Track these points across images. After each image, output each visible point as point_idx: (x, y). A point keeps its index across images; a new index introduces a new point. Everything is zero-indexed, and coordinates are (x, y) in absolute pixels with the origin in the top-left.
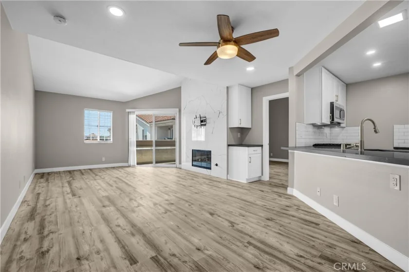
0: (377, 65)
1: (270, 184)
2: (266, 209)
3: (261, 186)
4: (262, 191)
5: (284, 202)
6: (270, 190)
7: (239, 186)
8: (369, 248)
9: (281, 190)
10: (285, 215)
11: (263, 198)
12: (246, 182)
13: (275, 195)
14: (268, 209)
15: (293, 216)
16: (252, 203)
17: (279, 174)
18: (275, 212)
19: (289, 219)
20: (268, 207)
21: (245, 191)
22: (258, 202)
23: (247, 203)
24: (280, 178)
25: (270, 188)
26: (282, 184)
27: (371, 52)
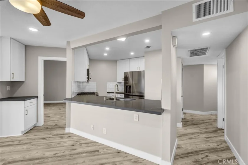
0: (106, 54)
1: (47, 128)
2: (59, 158)
3: (40, 133)
4: (44, 139)
5: (69, 142)
6: (50, 134)
7: (16, 143)
8: (124, 153)
9: (59, 132)
10: (76, 156)
11: (49, 147)
12: (21, 135)
13: (57, 138)
14: (60, 156)
15: (82, 153)
16: (41, 158)
17: (48, 115)
18: (68, 157)
19: (82, 157)
20: (59, 154)
21: (26, 147)
22: (47, 154)
23: (37, 161)
24: (52, 119)
25: (49, 132)
26: (57, 125)
27: (107, 49)
